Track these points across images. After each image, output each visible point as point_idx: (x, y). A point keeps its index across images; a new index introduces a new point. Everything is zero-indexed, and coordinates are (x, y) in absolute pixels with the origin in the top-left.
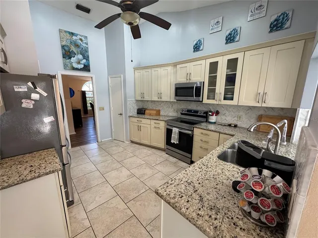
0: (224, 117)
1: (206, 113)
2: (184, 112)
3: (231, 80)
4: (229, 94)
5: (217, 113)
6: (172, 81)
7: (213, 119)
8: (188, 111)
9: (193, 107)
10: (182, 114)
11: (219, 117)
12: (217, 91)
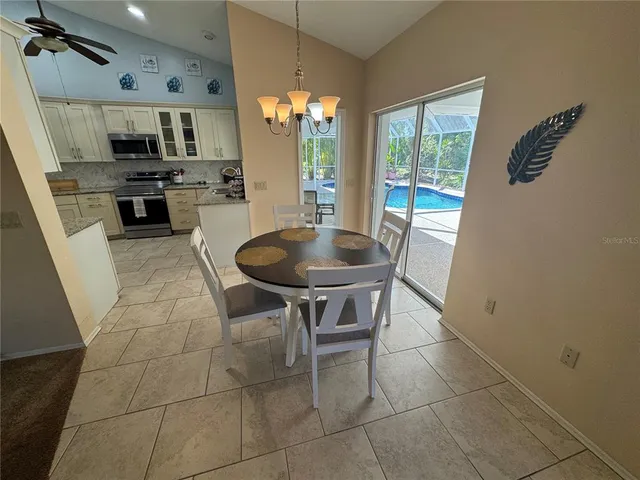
0: (190, 176)
1: (168, 173)
2: (132, 176)
3: (189, 134)
4: (191, 150)
5: (182, 172)
6: (97, 129)
7: (179, 179)
8: (139, 174)
9: (146, 167)
10: (128, 180)
11: (184, 176)
12: (177, 146)
